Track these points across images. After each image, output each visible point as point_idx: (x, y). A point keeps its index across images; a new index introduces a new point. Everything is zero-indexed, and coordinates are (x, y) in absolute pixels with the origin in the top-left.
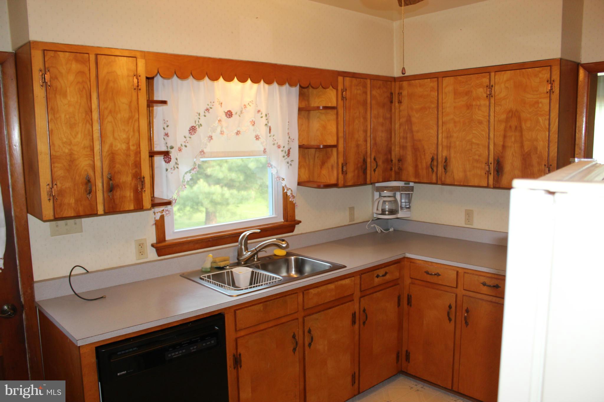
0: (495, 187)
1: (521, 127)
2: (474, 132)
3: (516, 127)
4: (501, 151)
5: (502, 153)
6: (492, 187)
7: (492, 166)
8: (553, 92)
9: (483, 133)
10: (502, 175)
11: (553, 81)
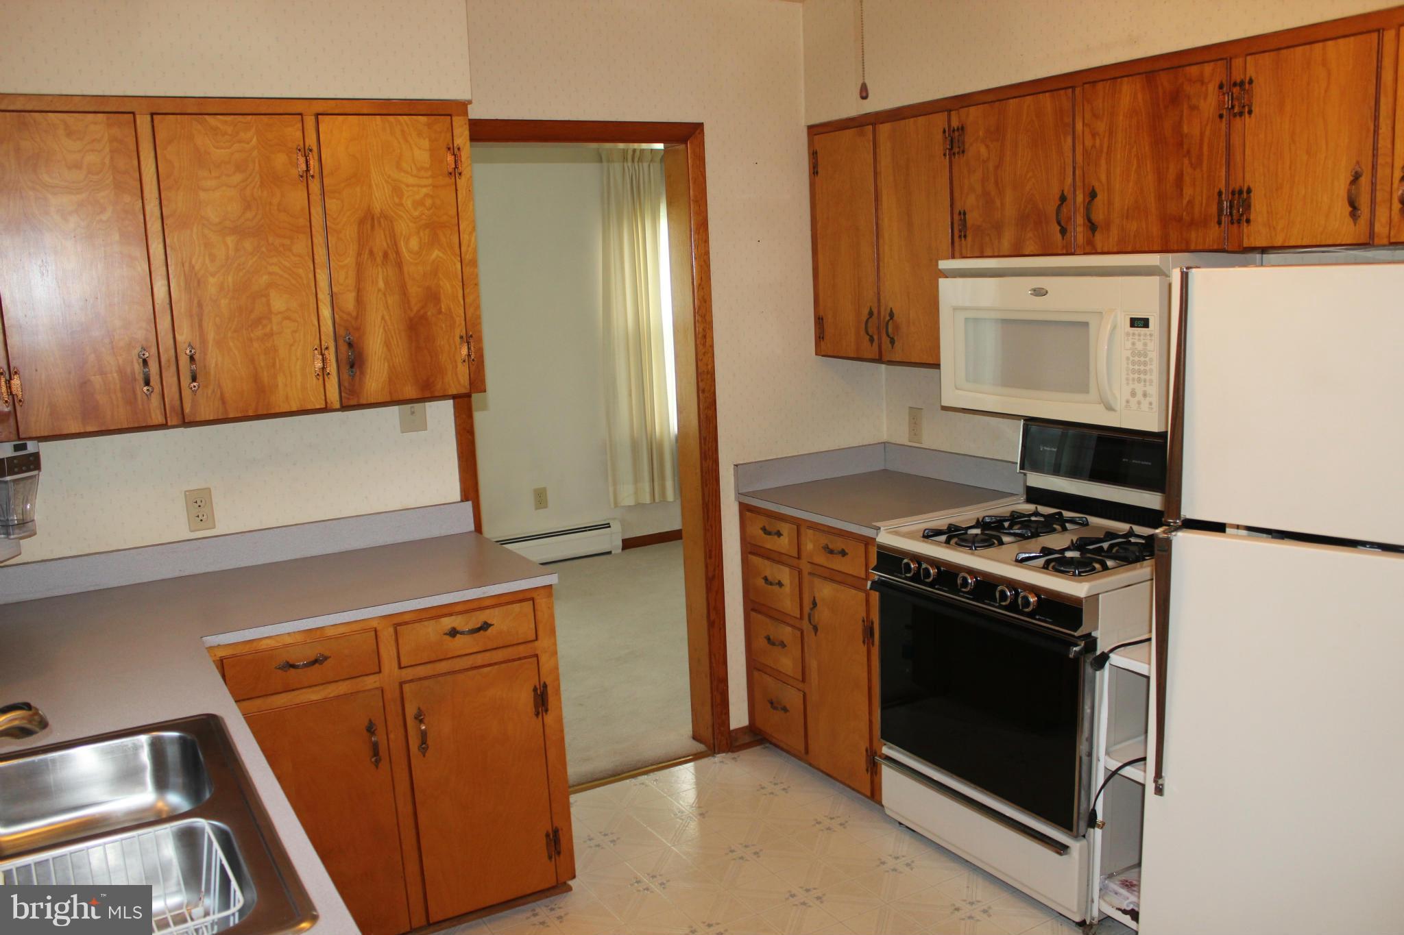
0: (344, 407)
1: (398, 253)
2: (271, 269)
3: (386, 255)
4: (354, 314)
5: (357, 318)
6: (338, 406)
7: (331, 356)
8: (460, 174)
9: (301, 271)
10: (362, 373)
11: (459, 149)
